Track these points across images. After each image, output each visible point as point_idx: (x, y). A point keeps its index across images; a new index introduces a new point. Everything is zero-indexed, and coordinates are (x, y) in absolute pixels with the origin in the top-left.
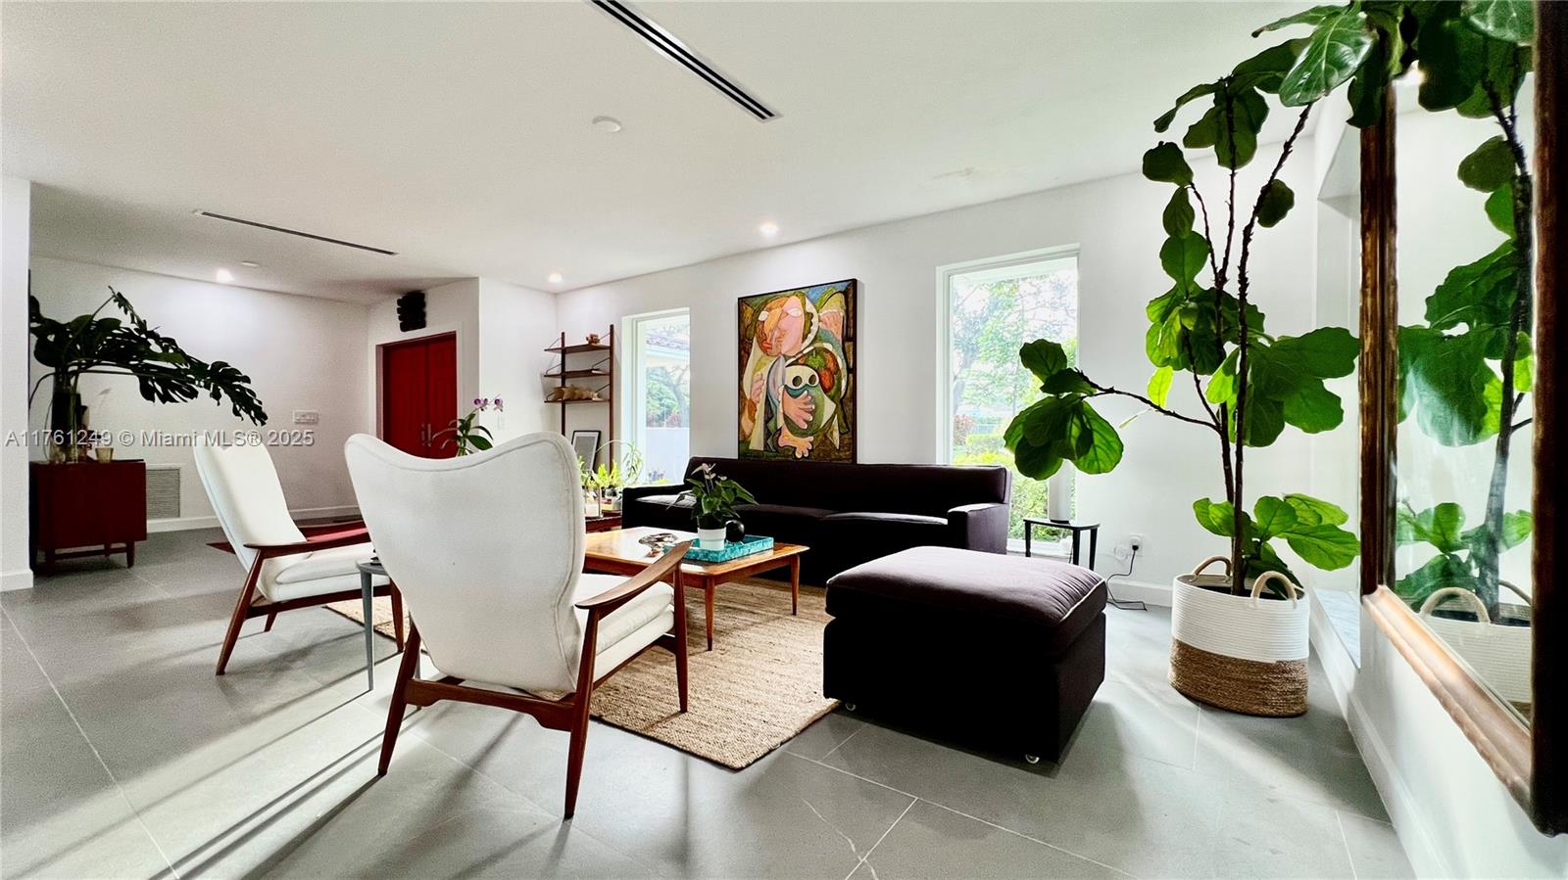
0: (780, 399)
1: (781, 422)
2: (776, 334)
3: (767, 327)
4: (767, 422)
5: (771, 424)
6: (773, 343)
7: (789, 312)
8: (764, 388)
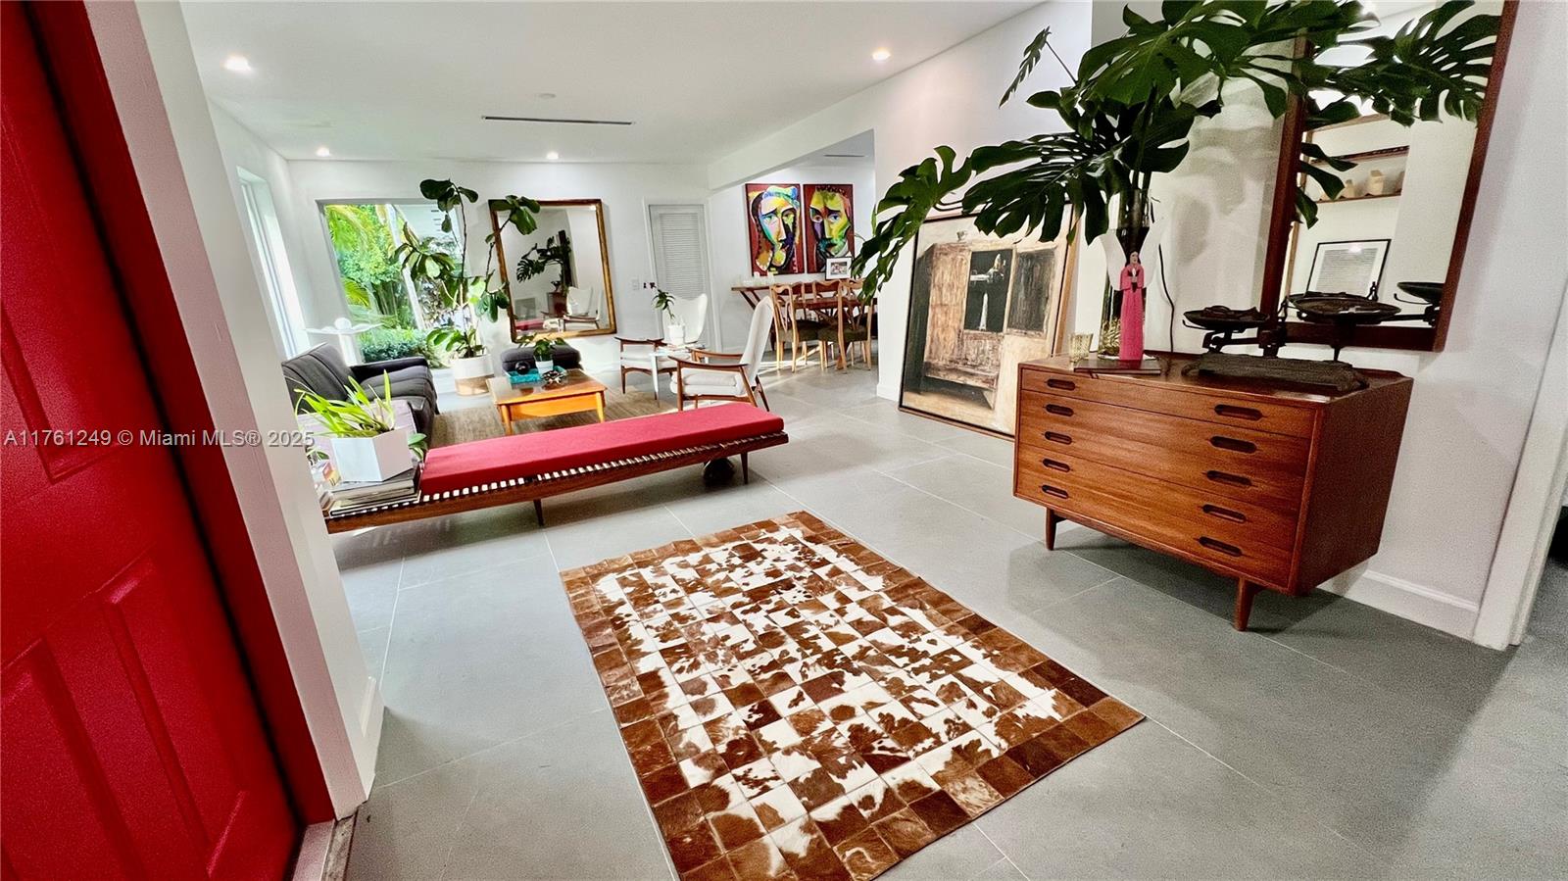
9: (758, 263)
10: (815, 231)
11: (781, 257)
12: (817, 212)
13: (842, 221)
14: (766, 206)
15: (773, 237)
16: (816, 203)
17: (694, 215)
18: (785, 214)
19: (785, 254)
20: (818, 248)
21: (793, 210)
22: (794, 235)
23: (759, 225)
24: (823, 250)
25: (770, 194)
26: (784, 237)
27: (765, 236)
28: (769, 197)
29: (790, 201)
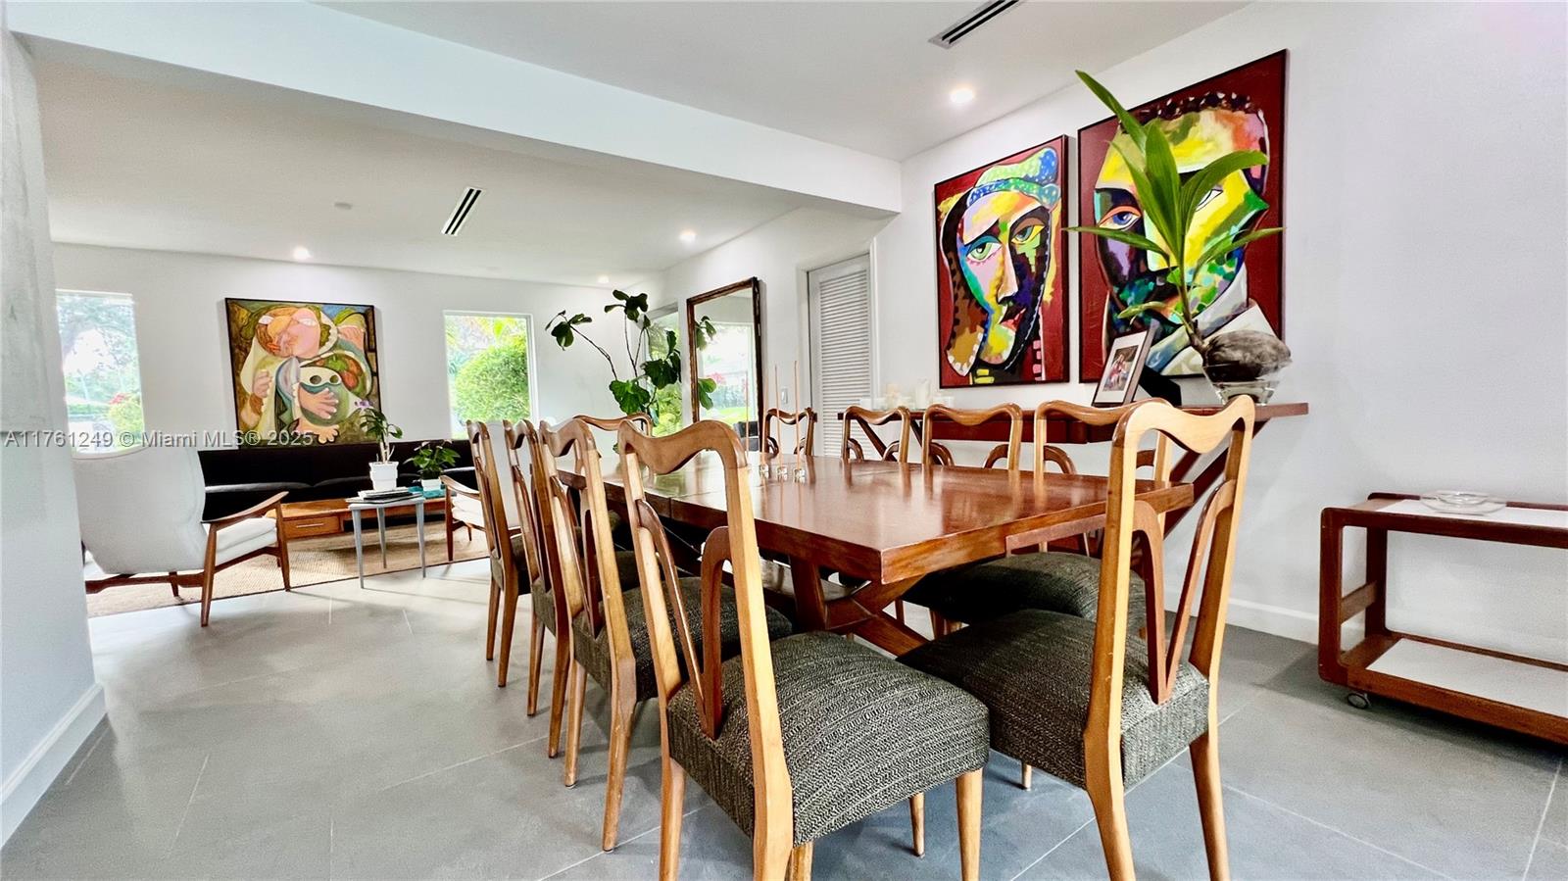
0: (295, 394)
1: (297, 414)
2: (285, 337)
3: (271, 332)
4: (278, 414)
5: (285, 417)
6: (282, 344)
7: (301, 321)
9: (951, 358)
11: (1002, 340)
14: (976, 221)
15: (987, 295)
26: (1012, 288)
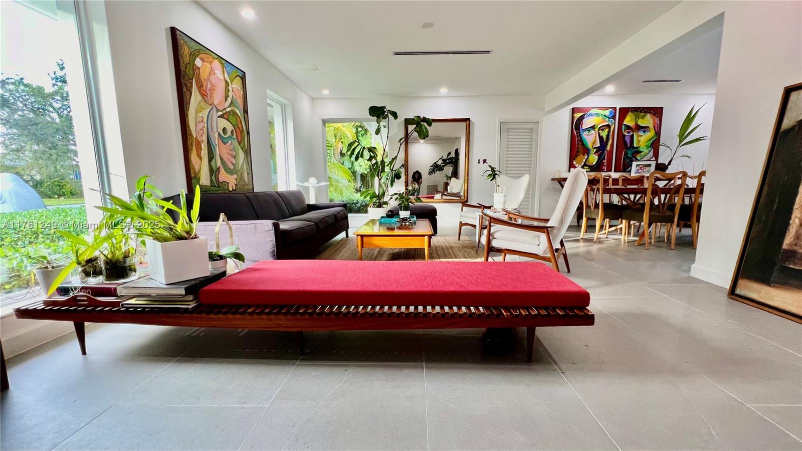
2: (209, 85)
3: (202, 76)
4: (210, 161)
7: (216, 71)
8: (205, 130)
9: (574, 163)
10: (625, 142)
12: (628, 127)
13: (651, 134)
14: (587, 123)
15: (590, 145)
16: (629, 121)
17: (532, 130)
18: (602, 128)
19: (597, 157)
20: (626, 154)
21: (608, 126)
22: (607, 144)
23: (580, 135)
24: (629, 155)
25: (591, 115)
27: (583, 144)
28: (590, 117)
29: (607, 119)
